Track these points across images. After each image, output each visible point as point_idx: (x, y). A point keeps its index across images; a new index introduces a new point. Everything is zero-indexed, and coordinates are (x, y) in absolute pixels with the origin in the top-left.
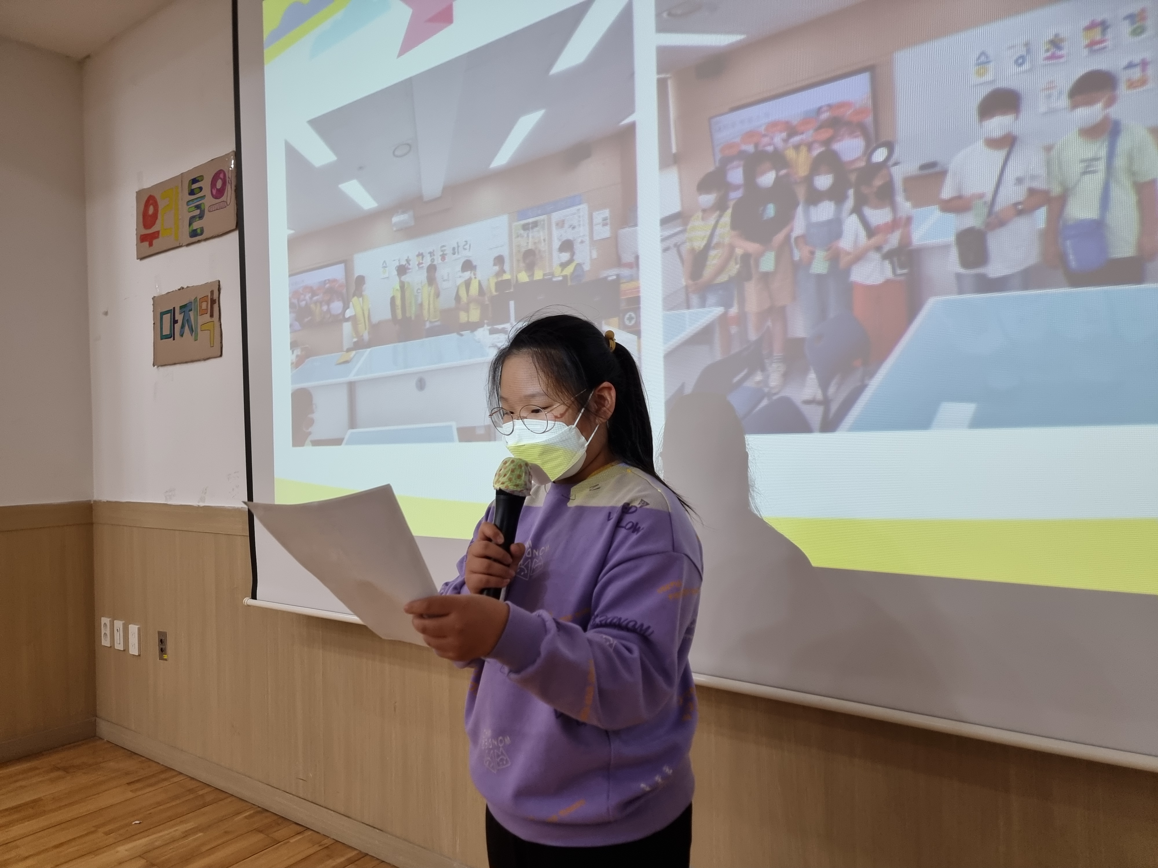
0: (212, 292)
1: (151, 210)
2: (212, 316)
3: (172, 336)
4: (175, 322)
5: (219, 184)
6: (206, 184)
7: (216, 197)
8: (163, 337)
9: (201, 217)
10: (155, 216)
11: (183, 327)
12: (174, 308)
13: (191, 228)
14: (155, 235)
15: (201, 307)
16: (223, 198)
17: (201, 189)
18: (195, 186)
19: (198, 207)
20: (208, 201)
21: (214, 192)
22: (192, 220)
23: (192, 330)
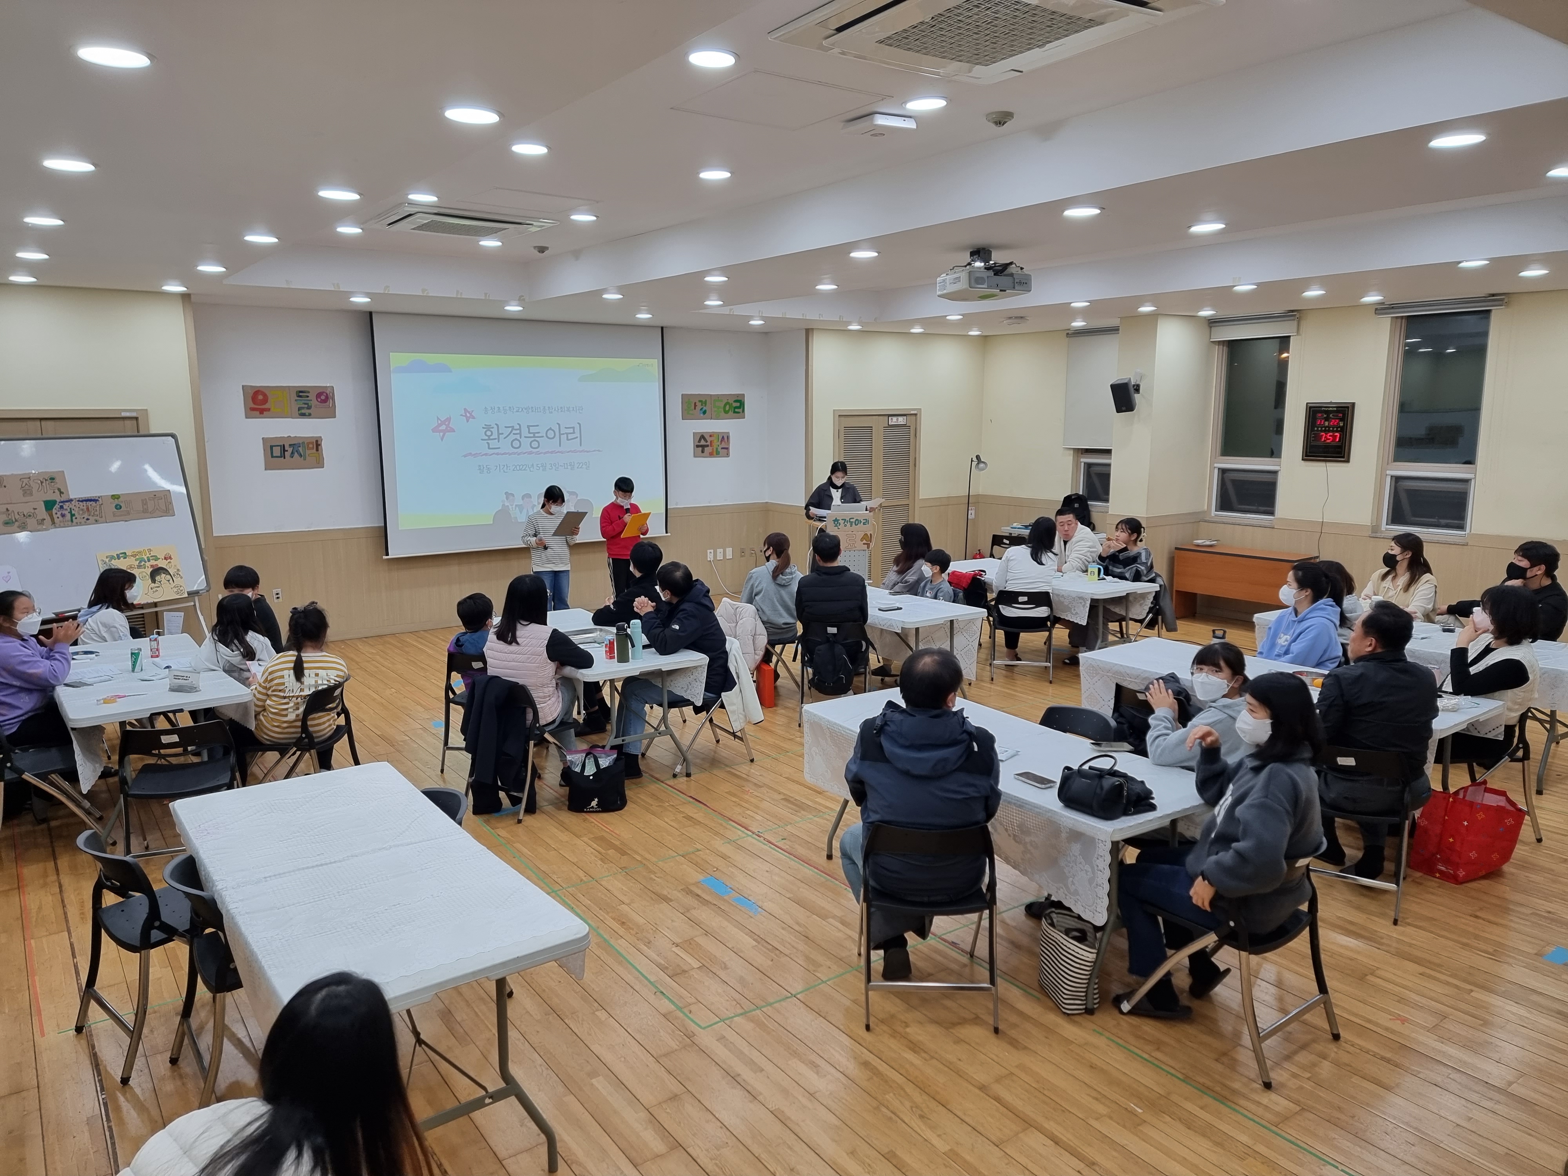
0: (317, 441)
1: (260, 397)
2: (317, 450)
3: (283, 455)
4: (285, 451)
5: (323, 397)
6: (312, 396)
7: (320, 402)
8: (272, 457)
9: (309, 408)
10: (265, 400)
11: (292, 453)
12: (284, 445)
13: (300, 412)
14: (269, 410)
15: (308, 446)
16: (328, 403)
17: (308, 397)
18: (301, 394)
19: (305, 404)
20: (314, 402)
21: (319, 400)
22: (299, 409)
23: (301, 456)
